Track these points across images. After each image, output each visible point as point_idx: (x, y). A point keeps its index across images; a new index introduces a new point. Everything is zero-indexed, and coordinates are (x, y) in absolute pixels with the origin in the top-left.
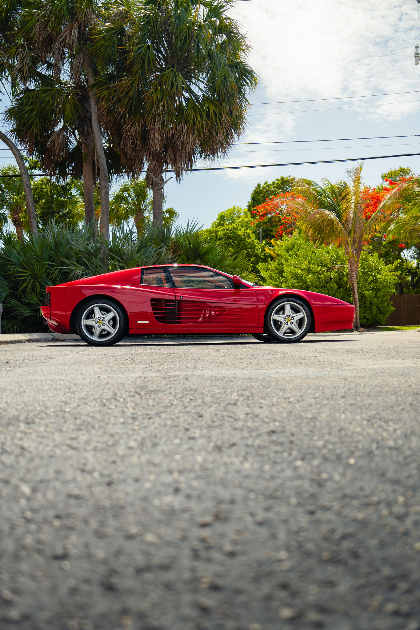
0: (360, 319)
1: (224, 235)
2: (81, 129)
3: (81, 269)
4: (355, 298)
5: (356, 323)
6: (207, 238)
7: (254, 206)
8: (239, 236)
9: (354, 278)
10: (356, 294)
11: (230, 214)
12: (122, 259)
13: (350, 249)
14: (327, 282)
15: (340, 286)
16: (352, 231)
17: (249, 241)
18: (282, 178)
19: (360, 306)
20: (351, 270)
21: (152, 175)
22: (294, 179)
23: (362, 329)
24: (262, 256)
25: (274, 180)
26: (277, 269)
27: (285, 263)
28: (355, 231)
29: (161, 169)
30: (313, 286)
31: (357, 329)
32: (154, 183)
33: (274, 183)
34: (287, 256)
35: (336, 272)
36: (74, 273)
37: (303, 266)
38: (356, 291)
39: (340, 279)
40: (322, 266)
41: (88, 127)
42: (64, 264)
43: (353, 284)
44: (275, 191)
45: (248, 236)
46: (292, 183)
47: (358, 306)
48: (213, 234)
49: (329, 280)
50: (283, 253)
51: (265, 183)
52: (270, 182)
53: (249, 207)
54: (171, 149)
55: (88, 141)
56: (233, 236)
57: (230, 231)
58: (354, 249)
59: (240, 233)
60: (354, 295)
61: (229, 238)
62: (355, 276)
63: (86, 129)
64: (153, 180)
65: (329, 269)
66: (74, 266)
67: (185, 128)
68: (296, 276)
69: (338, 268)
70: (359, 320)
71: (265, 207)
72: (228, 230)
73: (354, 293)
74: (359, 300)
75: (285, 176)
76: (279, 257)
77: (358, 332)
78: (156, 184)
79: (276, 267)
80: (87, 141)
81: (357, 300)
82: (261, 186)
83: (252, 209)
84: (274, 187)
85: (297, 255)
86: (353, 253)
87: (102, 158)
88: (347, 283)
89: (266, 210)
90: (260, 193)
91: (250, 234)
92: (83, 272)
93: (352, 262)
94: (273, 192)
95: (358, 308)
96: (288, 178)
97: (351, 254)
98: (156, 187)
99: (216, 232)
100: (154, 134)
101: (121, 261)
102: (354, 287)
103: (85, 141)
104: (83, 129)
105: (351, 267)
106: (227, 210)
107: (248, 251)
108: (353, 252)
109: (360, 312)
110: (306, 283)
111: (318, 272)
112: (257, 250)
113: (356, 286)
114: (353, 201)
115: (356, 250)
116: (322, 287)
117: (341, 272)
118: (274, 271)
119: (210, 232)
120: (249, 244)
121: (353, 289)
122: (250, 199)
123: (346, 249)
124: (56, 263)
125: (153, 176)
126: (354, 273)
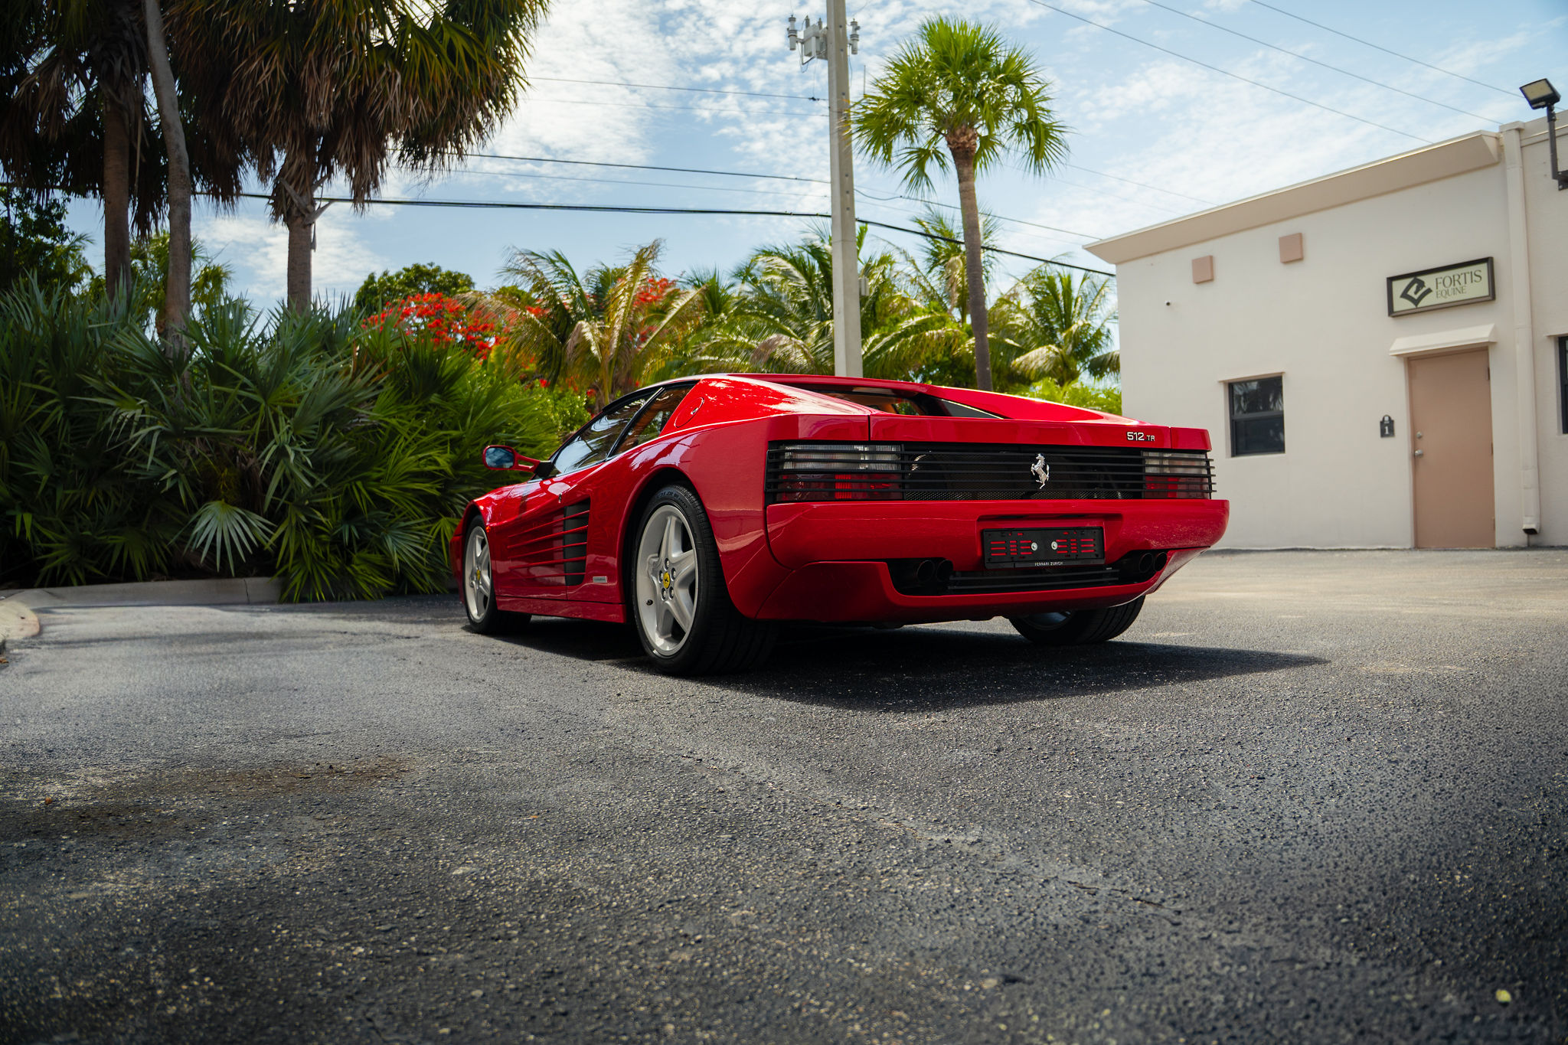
2: (105, 67)
3: (138, 407)
12: (254, 383)
18: (417, 268)
21: (290, 188)
22: (438, 269)
25: (400, 269)
29: (312, 176)
32: (294, 210)
33: (398, 276)
36: (117, 416)
41: (123, 63)
42: (82, 388)
44: (402, 291)
46: (435, 277)
51: (385, 274)
52: (392, 273)
54: (350, 129)
55: (122, 96)
63: (118, 66)
64: (292, 201)
66: (116, 397)
67: (399, 80)
75: (423, 262)
78: (298, 211)
80: (119, 96)
82: (376, 280)
84: (400, 283)
87: (177, 132)
90: (374, 292)
92: (143, 412)
94: (400, 291)
96: (429, 267)
98: (299, 220)
101: (253, 387)
103: (116, 98)
104: (111, 69)
114: (623, 304)
124: (54, 388)
125: (294, 191)
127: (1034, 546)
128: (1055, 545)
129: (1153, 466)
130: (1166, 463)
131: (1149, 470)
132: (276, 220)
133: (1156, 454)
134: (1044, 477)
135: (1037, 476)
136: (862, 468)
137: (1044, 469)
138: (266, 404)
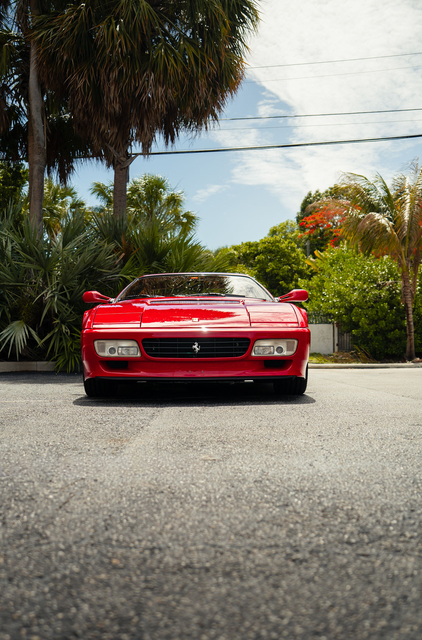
0: (415, 347)
1: (265, 248)
4: (409, 322)
5: (411, 351)
6: (246, 252)
7: (302, 218)
8: (282, 249)
9: (408, 297)
10: (411, 316)
11: (283, 228)
13: (404, 261)
14: (375, 302)
15: (391, 306)
16: (407, 240)
17: (293, 255)
18: (335, 186)
19: (415, 332)
20: (405, 286)
21: (112, 149)
23: (418, 359)
24: (309, 273)
25: (327, 188)
26: (318, 286)
27: (327, 279)
28: (410, 239)
29: (125, 141)
30: (358, 306)
31: (411, 359)
34: (330, 271)
35: (388, 290)
37: (347, 283)
38: (410, 312)
39: (392, 298)
40: (371, 282)
43: (406, 305)
45: (293, 250)
47: (413, 330)
48: (253, 248)
49: (378, 299)
50: (326, 266)
51: (317, 192)
52: (322, 191)
53: (298, 219)
56: (274, 250)
57: (272, 244)
58: (409, 261)
59: (283, 246)
60: (408, 317)
61: (271, 252)
62: (410, 294)
64: (113, 156)
65: (379, 285)
68: (339, 294)
69: (389, 285)
70: (413, 348)
71: (315, 218)
72: (270, 243)
73: (408, 315)
74: (414, 324)
75: (339, 184)
76: (322, 270)
77: (413, 362)
78: (117, 161)
79: (317, 284)
81: (412, 324)
82: (312, 195)
83: (301, 221)
85: (342, 269)
86: (407, 267)
88: (399, 304)
89: (316, 221)
91: (294, 248)
93: (406, 277)
95: (413, 334)
97: (405, 267)
98: (118, 166)
99: (257, 245)
100: (109, 88)
102: (408, 307)
105: (405, 284)
106: (279, 224)
107: (292, 268)
108: (408, 264)
109: (415, 339)
110: (350, 303)
111: (365, 290)
112: (303, 266)
113: (411, 306)
114: (408, 200)
115: (412, 262)
116: (369, 307)
117: (394, 290)
118: (315, 288)
119: (250, 245)
120: (294, 258)
121: (407, 311)
122: (299, 210)
123: (399, 261)
125: (114, 151)
126: (409, 291)
132: (109, 167)
138: (45, 270)
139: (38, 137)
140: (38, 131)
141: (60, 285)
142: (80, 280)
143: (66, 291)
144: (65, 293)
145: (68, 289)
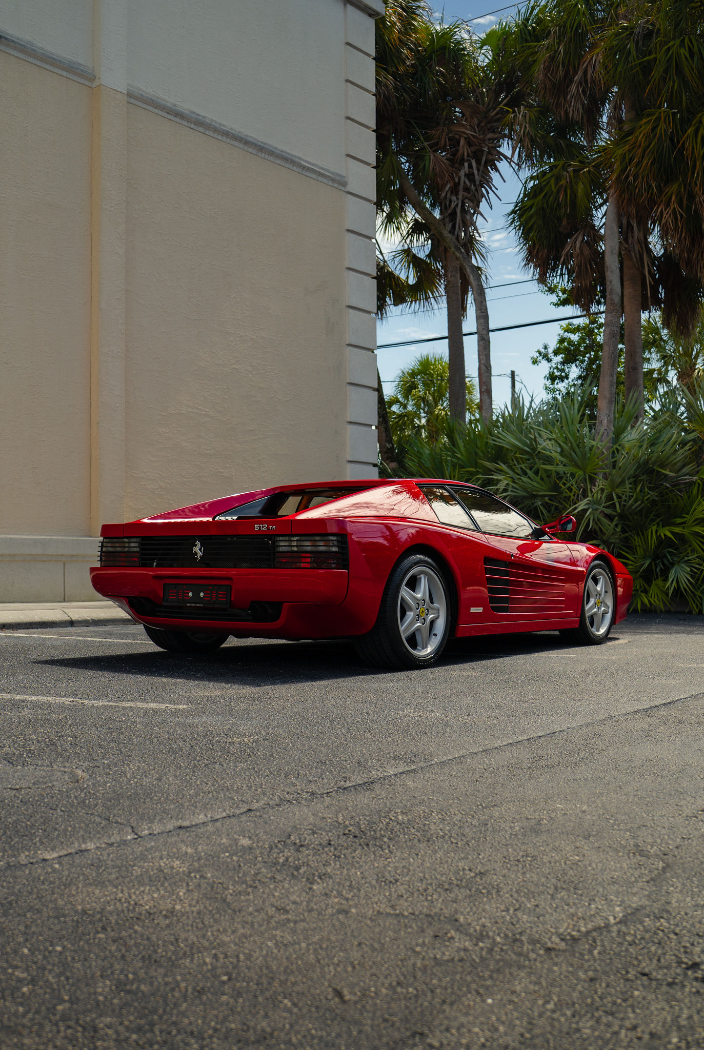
103: (624, 244)
127: (191, 594)
128: (202, 594)
129: (283, 545)
130: (294, 544)
131: (280, 549)
133: (286, 538)
134: (200, 554)
135: (196, 554)
136: (126, 549)
137: (200, 550)
138: (584, 472)
139: (611, 290)
140: (611, 282)
141: (606, 491)
142: (635, 483)
143: (616, 500)
144: (614, 504)
145: (619, 497)
